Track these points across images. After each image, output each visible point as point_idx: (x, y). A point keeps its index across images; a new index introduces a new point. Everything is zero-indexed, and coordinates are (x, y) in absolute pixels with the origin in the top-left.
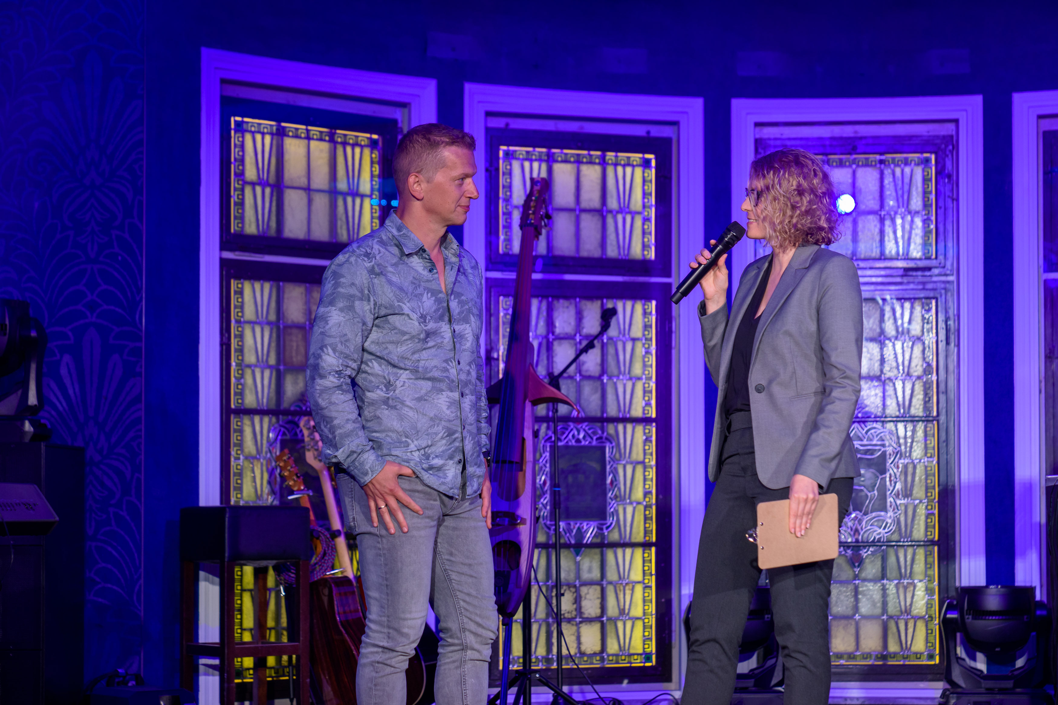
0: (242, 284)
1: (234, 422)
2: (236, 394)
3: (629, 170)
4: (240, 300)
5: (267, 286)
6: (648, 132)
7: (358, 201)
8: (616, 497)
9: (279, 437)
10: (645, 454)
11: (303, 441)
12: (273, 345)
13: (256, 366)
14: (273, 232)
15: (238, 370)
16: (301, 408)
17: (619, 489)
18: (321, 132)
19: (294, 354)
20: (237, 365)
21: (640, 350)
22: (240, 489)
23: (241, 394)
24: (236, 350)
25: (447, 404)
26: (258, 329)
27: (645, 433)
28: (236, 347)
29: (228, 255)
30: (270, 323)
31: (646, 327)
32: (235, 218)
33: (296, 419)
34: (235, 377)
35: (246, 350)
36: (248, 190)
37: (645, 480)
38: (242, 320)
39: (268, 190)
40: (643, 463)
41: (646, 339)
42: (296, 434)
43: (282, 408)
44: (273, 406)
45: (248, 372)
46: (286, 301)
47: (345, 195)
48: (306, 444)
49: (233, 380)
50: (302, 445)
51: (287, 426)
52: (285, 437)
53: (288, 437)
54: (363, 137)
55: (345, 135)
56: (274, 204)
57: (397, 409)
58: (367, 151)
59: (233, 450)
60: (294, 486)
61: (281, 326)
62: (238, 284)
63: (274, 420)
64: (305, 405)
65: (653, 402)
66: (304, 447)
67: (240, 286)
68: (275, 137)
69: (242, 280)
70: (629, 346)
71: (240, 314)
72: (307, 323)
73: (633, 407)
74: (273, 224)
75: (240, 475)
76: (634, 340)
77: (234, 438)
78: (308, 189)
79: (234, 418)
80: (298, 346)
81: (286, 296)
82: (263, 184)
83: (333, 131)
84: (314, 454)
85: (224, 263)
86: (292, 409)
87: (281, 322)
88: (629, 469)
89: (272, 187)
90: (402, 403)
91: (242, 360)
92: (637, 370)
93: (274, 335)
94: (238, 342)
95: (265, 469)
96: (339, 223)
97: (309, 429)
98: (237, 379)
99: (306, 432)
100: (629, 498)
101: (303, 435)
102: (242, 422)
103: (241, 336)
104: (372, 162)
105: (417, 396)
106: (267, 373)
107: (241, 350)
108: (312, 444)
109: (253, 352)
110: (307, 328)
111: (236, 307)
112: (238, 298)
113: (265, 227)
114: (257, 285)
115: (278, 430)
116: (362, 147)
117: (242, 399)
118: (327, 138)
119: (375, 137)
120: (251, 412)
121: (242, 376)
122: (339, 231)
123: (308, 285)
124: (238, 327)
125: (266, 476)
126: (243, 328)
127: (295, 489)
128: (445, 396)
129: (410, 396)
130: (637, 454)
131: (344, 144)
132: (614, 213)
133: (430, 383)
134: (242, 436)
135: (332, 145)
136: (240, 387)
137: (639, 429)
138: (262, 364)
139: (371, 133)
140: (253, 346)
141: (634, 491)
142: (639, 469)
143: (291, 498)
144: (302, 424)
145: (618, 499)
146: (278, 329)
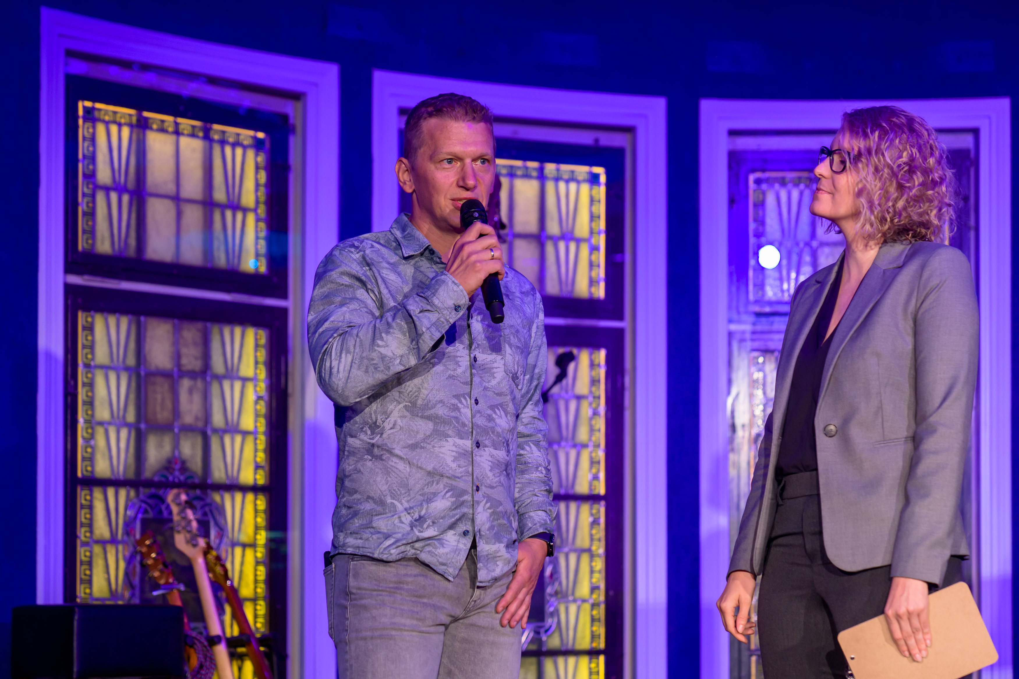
0: (93, 317)
1: (82, 496)
2: (84, 459)
3: (573, 186)
4: (90, 338)
5: (124, 321)
6: (597, 141)
7: (239, 216)
8: (556, 593)
9: (140, 516)
10: (592, 539)
11: (171, 520)
12: (132, 396)
13: (109, 423)
14: (131, 252)
15: (87, 428)
16: (167, 478)
17: (560, 584)
18: (193, 127)
19: (158, 408)
20: (86, 421)
21: (586, 410)
22: (90, 582)
23: (91, 459)
24: (84, 403)
25: (454, 454)
26: (112, 376)
27: (592, 515)
28: (85, 398)
29: (74, 279)
30: (127, 369)
31: (594, 382)
32: (84, 232)
33: (161, 492)
34: (83, 437)
35: (97, 403)
36: (100, 197)
37: (592, 572)
38: (92, 363)
39: (126, 198)
40: (589, 550)
41: (594, 397)
42: (161, 512)
43: (143, 478)
44: (131, 475)
45: (100, 431)
46: (148, 340)
47: (223, 207)
48: (175, 524)
49: (80, 441)
50: (170, 525)
51: (150, 501)
52: (146, 516)
53: (150, 515)
54: (246, 134)
55: (224, 132)
56: (134, 216)
57: (382, 460)
58: (251, 153)
59: (80, 532)
60: (160, 577)
61: (142, 373)
62: (87, 317)
63: (132, 493)
64: (171, 474)
65: (602, 475)
66: (172, 529)
67: (89, 319)
68: (135, 130)
69: (92, 313)
70: (573, 405)
71: (90, 356)
72: (175, 369)
73: (578, 481)
74: (132, 242)
75: (90, 564)
76: (579, 398)
77: (82, 516)
78: (177, 199)
79: (82, 490)
80: (163, 399)
81: (149, 334)
82: (120, 189)
83: (208, 125)
84: (186, 537)
85: (69, 289)
86: (156, 479)
87: (142, 367)
88: (573, 558)
89: (132, 194)
90: (390, 452)
91: (93, 416)
92: (583, 435)
93: (133, 384)
94: (87, 392)
95: (121, 556)
96: (216, 244)
97: (179, 504)
98: (87, 441)
99: (175, 509)
100: (573, 594)
101: (170, 513)
102: (91, 495)
103: (91, 385)
104: (257, 168)
105: (410, 442)
106: (124, 433)
107: (90, 403)
108: (183, 523)
109: (107, 406)
110: (175, 375)
111: (84, 347)
112: (86, 336)
113: (122, 244)
114: (112, 320)
115: (137, 507)
116: (245, 147)
117: (92, 466)
118: (201, 134)
119: (261, 135)
120: (104, 483)
121: (92, 436)
122: (216, 253)
123: (176, 321)
124: (87, 373)
125: (122, 565)
126: (93, 374)
127: (162, 582)
128: (451, 443)
129: (401, 443)
130: (583, 540)
131: (223, 142)
132: (555, 240)
133: (430, 425)
134: (91, 513)
135: (207, 143)
136: (89, 450)
137: (585, 508)
138: (117, 421)
139: (256, 129)
140: (106, 398)
141: (578, 586)
142: (585, 558)
143: (155, 593)
144: (170, 498)
145: (559, 596)
146: (138, 376)
